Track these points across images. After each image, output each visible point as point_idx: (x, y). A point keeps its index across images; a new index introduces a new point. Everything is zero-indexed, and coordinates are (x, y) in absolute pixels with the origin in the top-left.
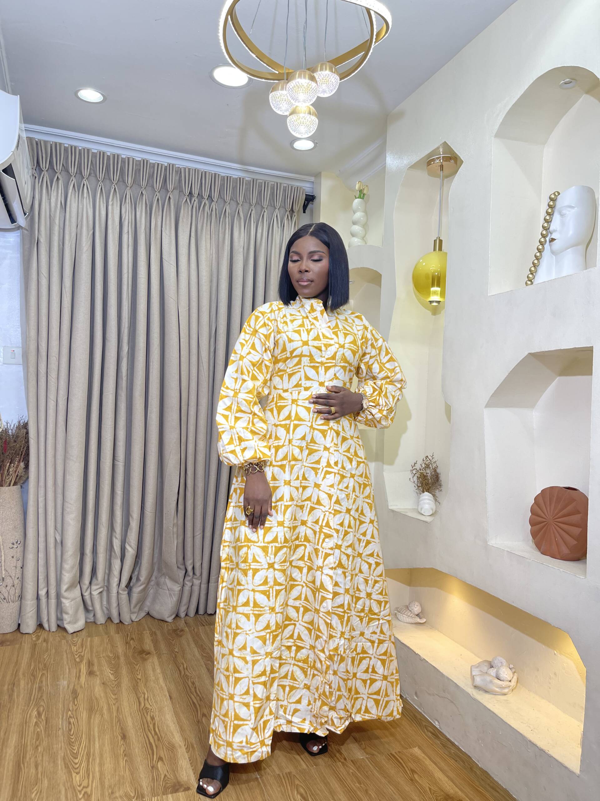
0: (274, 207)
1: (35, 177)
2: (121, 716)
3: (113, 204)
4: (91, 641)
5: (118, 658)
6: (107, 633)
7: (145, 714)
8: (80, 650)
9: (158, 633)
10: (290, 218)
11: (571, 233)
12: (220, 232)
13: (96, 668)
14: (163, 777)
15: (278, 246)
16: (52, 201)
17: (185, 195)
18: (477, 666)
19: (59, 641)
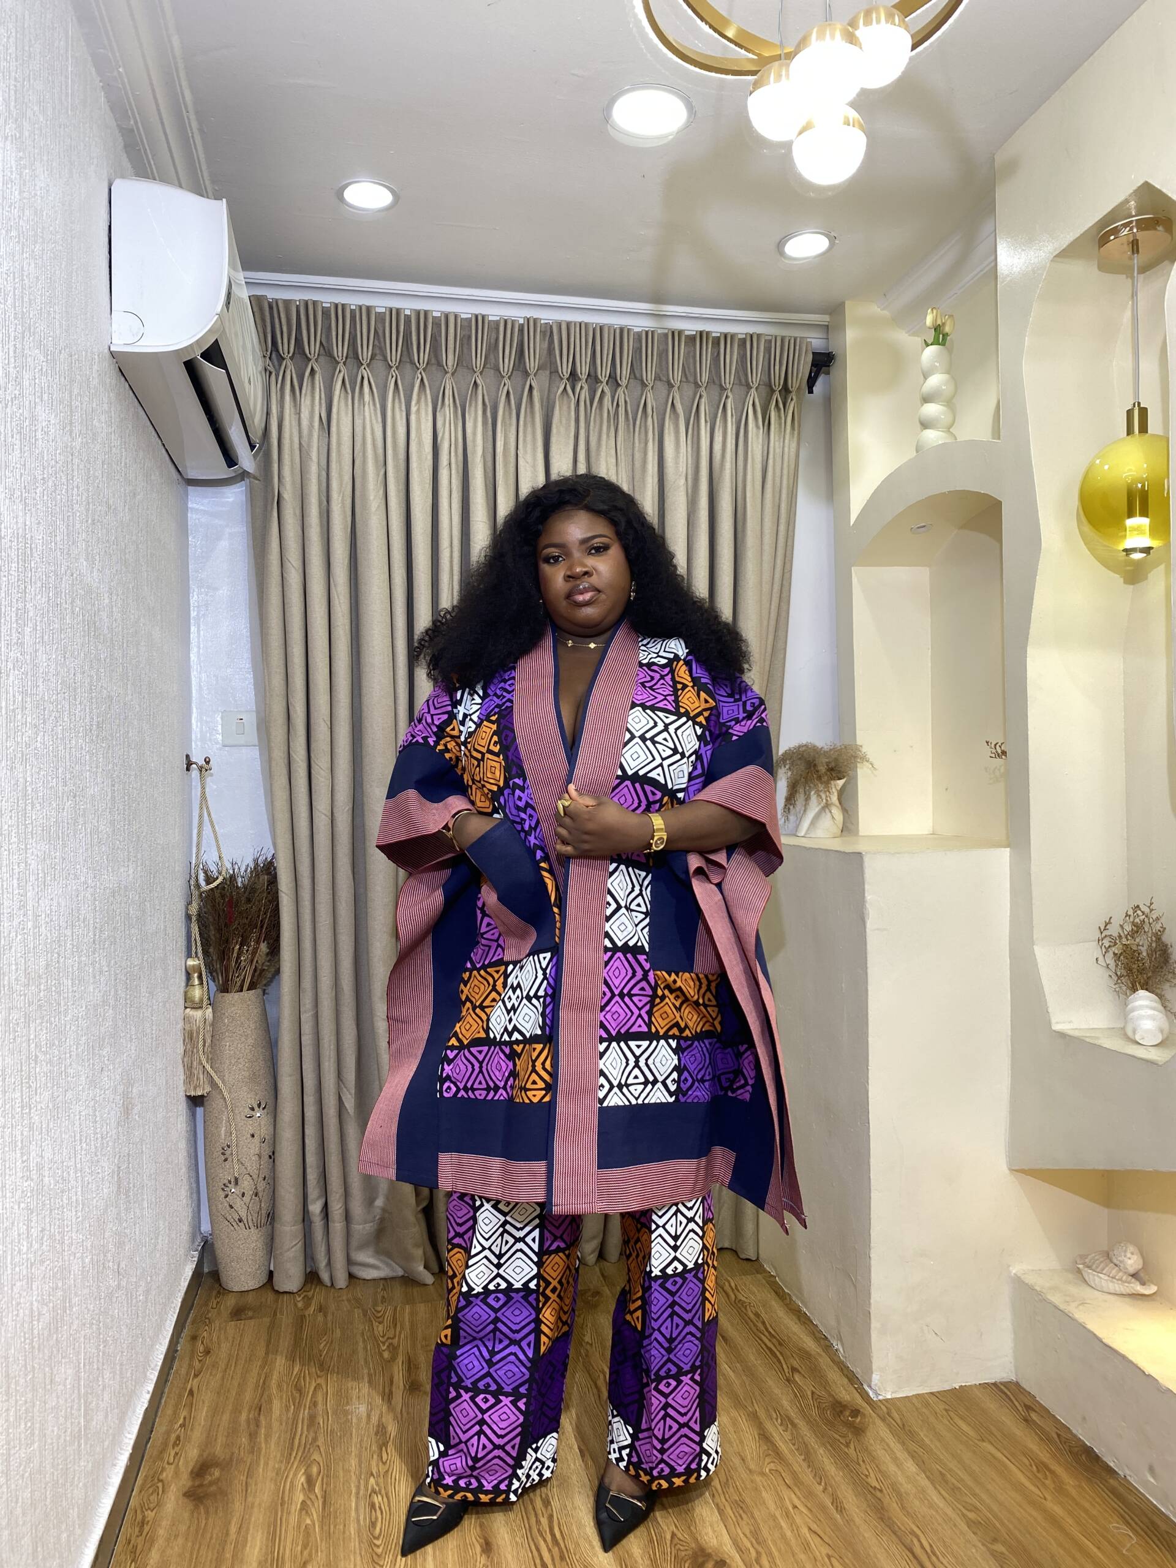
0: (748, 385)
1: (270, 372)
3: (418, 410)
4: (413, 1314)
8: (391, 1334)
10: (781, 406)
12: (636, 449)
16: (302, 416)
17: (562, 379)
19: (349, 1312)
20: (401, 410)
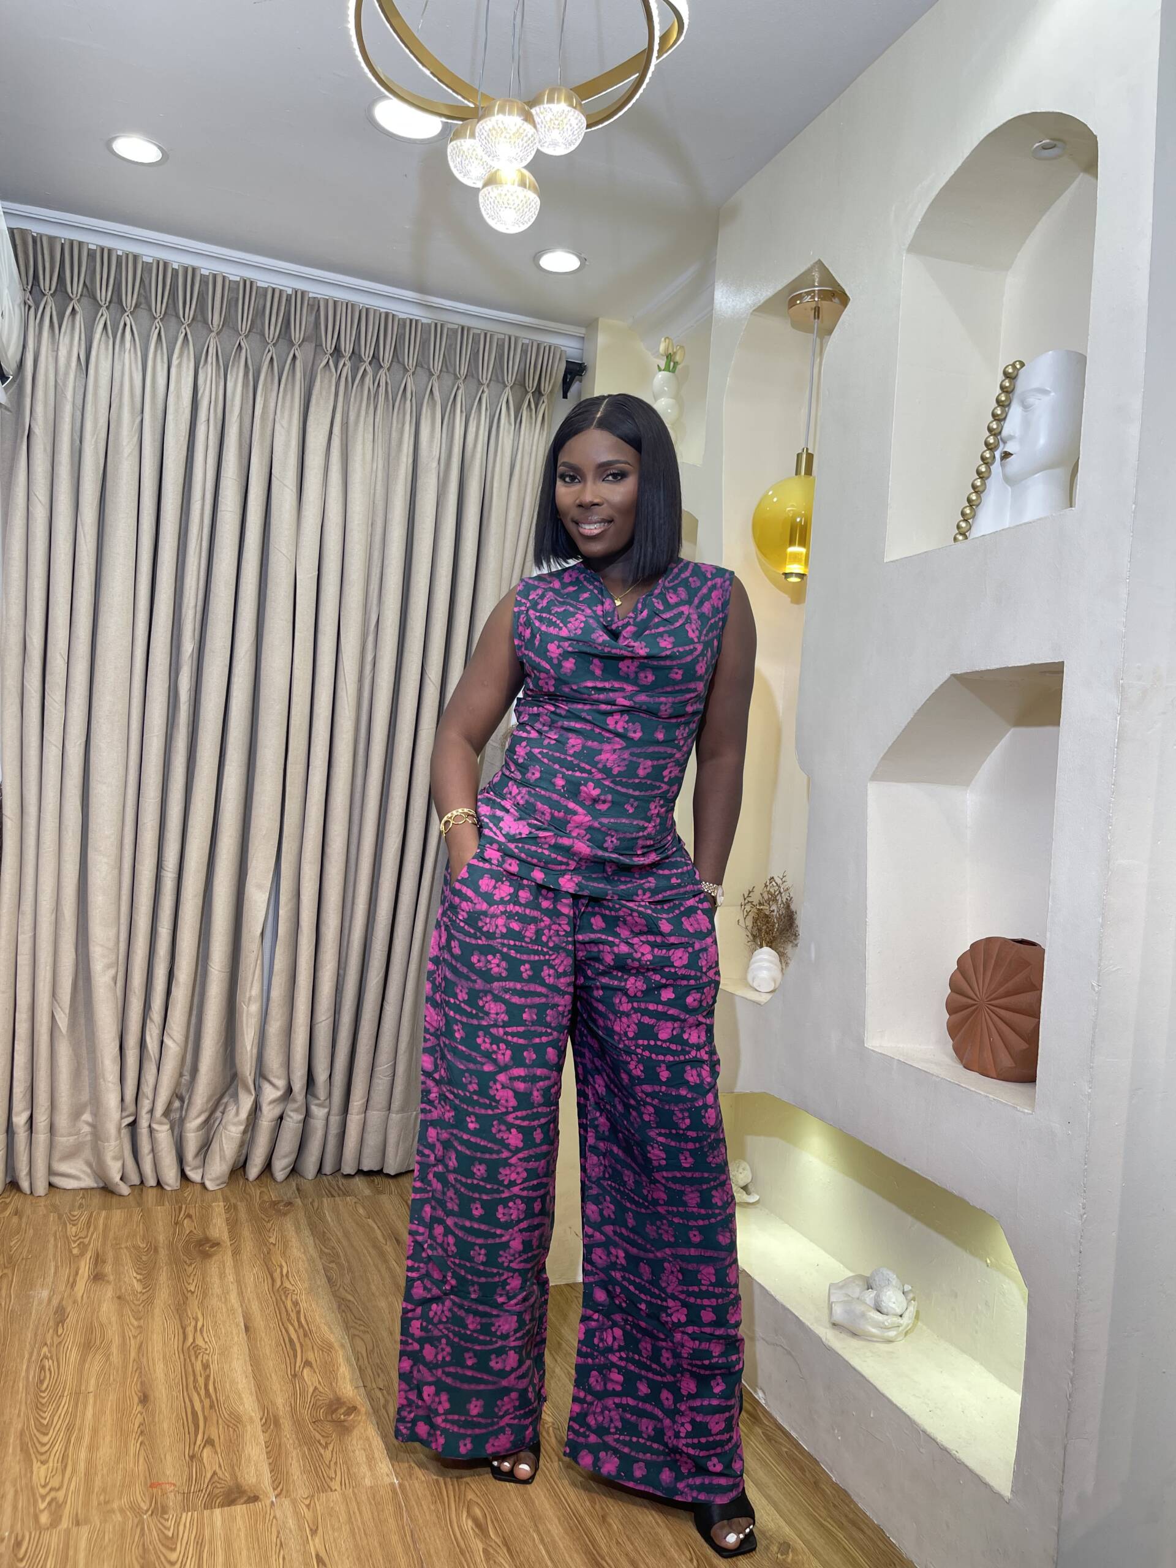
0: (504, 383)
1: (30, 307)
2: (145, 1360)
3: (180, 365)
4: (107, 1218)
5: (156, 1250)
6: (139, 1204)
7: (193, 1359)
8: (82, 1234)
9: (242, 1207)
10: (533, 406)
11: (1042, 441)
12: (394, 428)
13: (108, 1269)
14: (209, 1475)
15: (507, 461)
16: (60, 354)
17: (326, 353)
18: (841, 1284)
19: (44, 1215)
20: (163, 361)
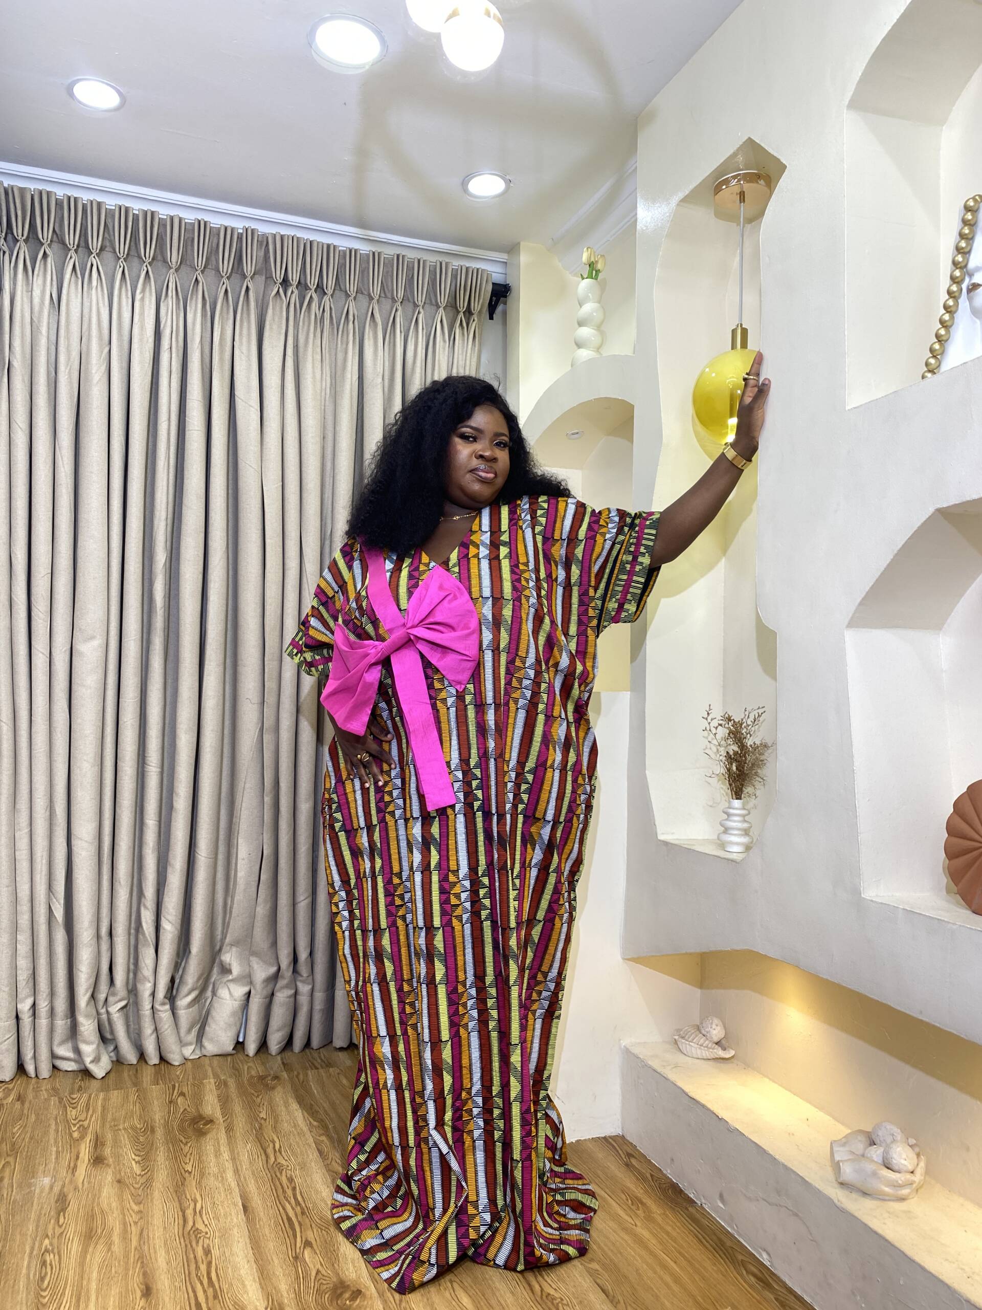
0: (437, 304)
1: (4, 252)
2: (146, 1247)
3: (142, 299)
4: (104, 1099)
5: (153, 1131)
6: (137, 1084)
7: (194, 1243)
8: (82, 1117)
9: (232, 1083)
10: (465, 325)
12: (339, 349)
13: (107, 1151)
16: (34, 292)
17: (276, 283)
18: (844, 1140)
19: (45, 1099)
20: (127, 297)
